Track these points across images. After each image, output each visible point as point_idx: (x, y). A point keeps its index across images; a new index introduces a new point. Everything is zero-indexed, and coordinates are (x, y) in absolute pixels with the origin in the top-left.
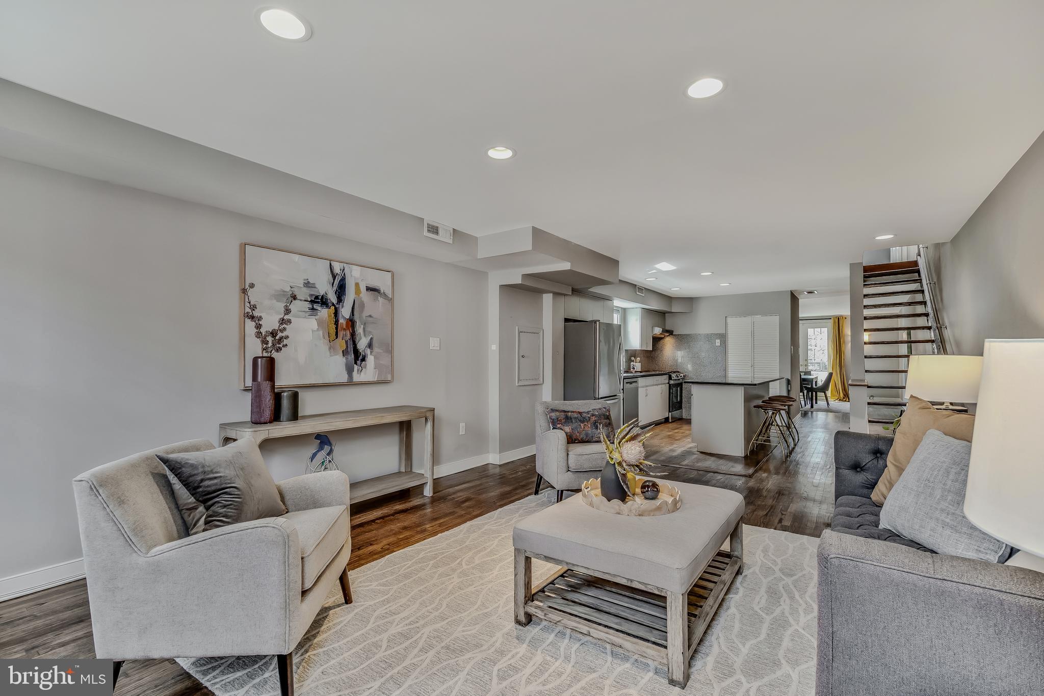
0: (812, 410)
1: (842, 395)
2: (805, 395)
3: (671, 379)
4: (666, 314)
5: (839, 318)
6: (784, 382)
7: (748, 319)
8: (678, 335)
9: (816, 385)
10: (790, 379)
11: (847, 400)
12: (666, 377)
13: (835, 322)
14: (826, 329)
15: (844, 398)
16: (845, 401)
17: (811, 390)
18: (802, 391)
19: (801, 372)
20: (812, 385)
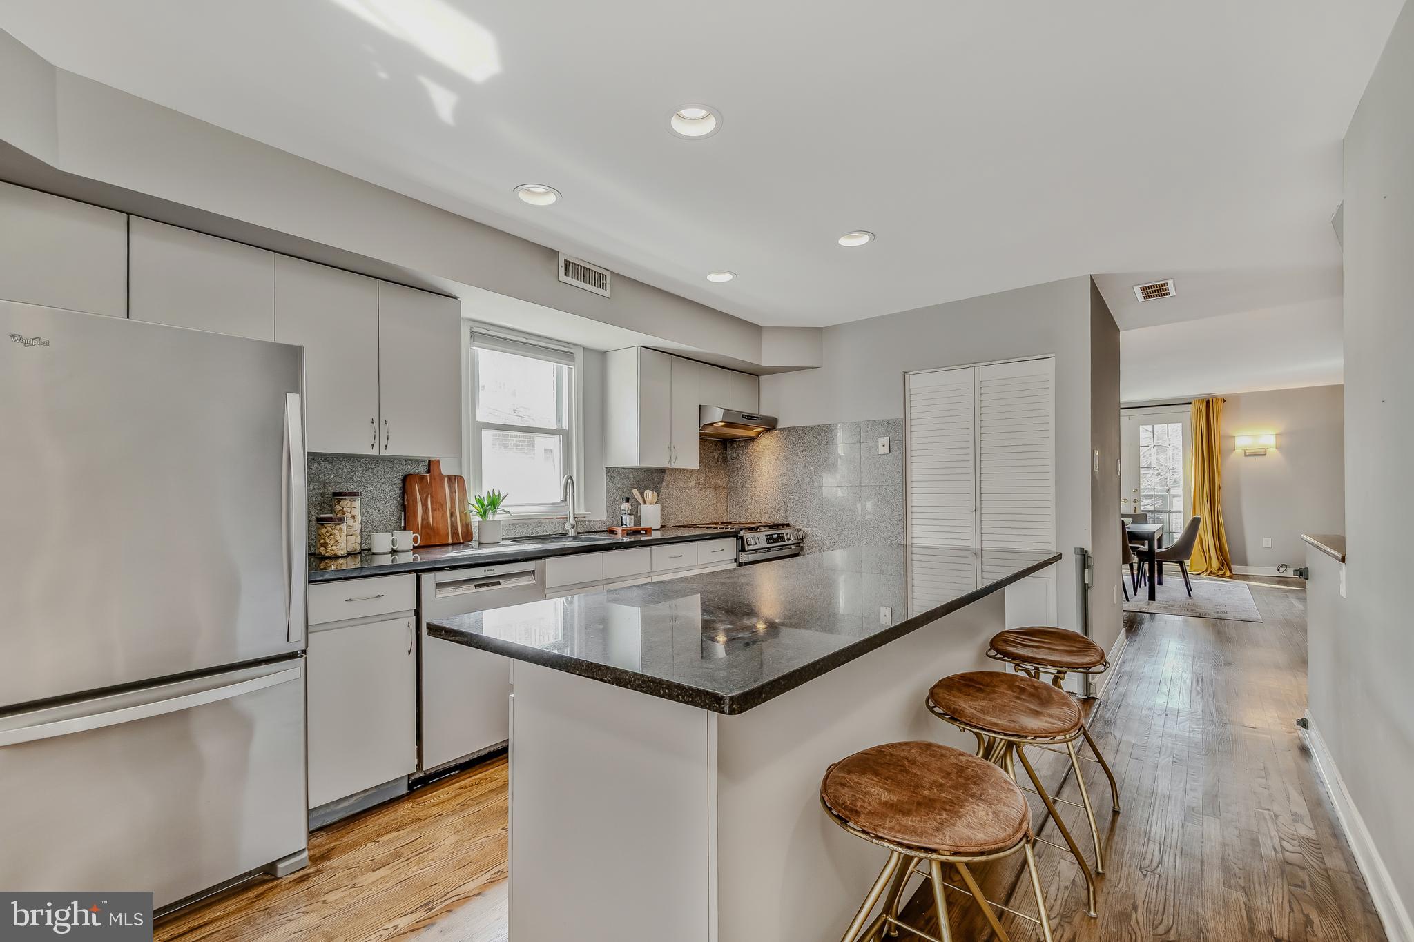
0: (1153, 607)
1: (1215, 563)
2: (1135, 566)
3: (743, 550)
4: (762, 378)
5: (1208, 402)
6: (1070, 563)
7: (965, 377)
8: (789, 429)
9: (1160, 547)
10: (1088, 547)
11: (1228, 574)
12: (730, 543)
13: (1198, 409)
14: (1181, 424)
15: (1220, 569)
16: (1223, 576)
17: (1149, 556)
18: (1126, 559)
19: (1123, 516)
20: (1151, 546)
